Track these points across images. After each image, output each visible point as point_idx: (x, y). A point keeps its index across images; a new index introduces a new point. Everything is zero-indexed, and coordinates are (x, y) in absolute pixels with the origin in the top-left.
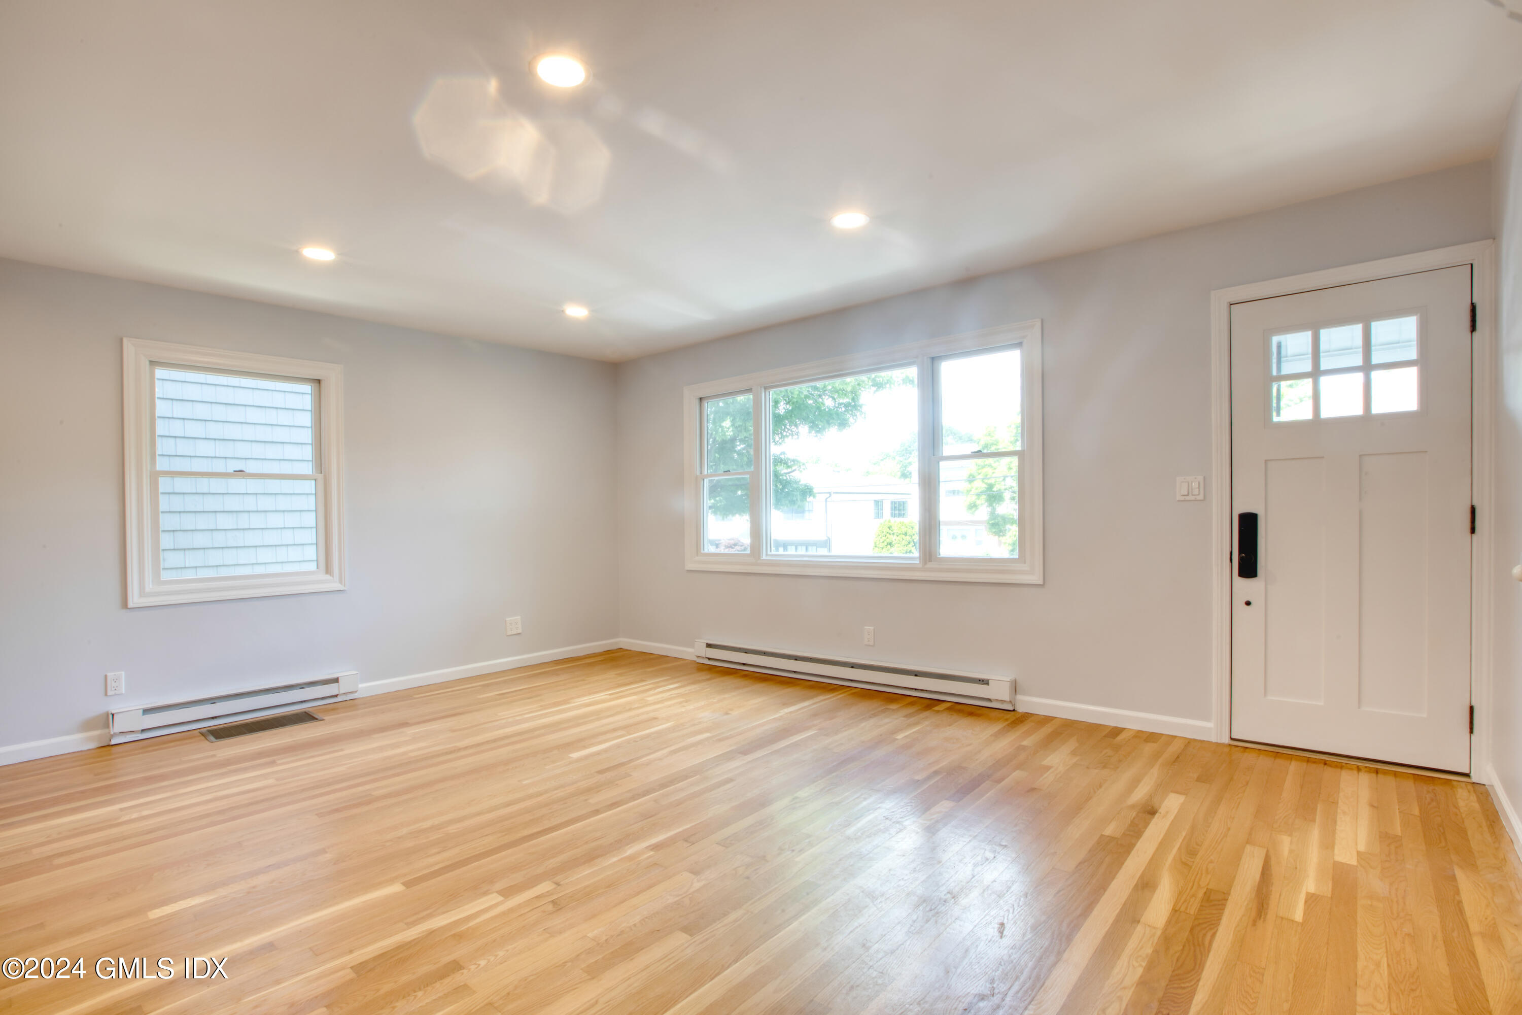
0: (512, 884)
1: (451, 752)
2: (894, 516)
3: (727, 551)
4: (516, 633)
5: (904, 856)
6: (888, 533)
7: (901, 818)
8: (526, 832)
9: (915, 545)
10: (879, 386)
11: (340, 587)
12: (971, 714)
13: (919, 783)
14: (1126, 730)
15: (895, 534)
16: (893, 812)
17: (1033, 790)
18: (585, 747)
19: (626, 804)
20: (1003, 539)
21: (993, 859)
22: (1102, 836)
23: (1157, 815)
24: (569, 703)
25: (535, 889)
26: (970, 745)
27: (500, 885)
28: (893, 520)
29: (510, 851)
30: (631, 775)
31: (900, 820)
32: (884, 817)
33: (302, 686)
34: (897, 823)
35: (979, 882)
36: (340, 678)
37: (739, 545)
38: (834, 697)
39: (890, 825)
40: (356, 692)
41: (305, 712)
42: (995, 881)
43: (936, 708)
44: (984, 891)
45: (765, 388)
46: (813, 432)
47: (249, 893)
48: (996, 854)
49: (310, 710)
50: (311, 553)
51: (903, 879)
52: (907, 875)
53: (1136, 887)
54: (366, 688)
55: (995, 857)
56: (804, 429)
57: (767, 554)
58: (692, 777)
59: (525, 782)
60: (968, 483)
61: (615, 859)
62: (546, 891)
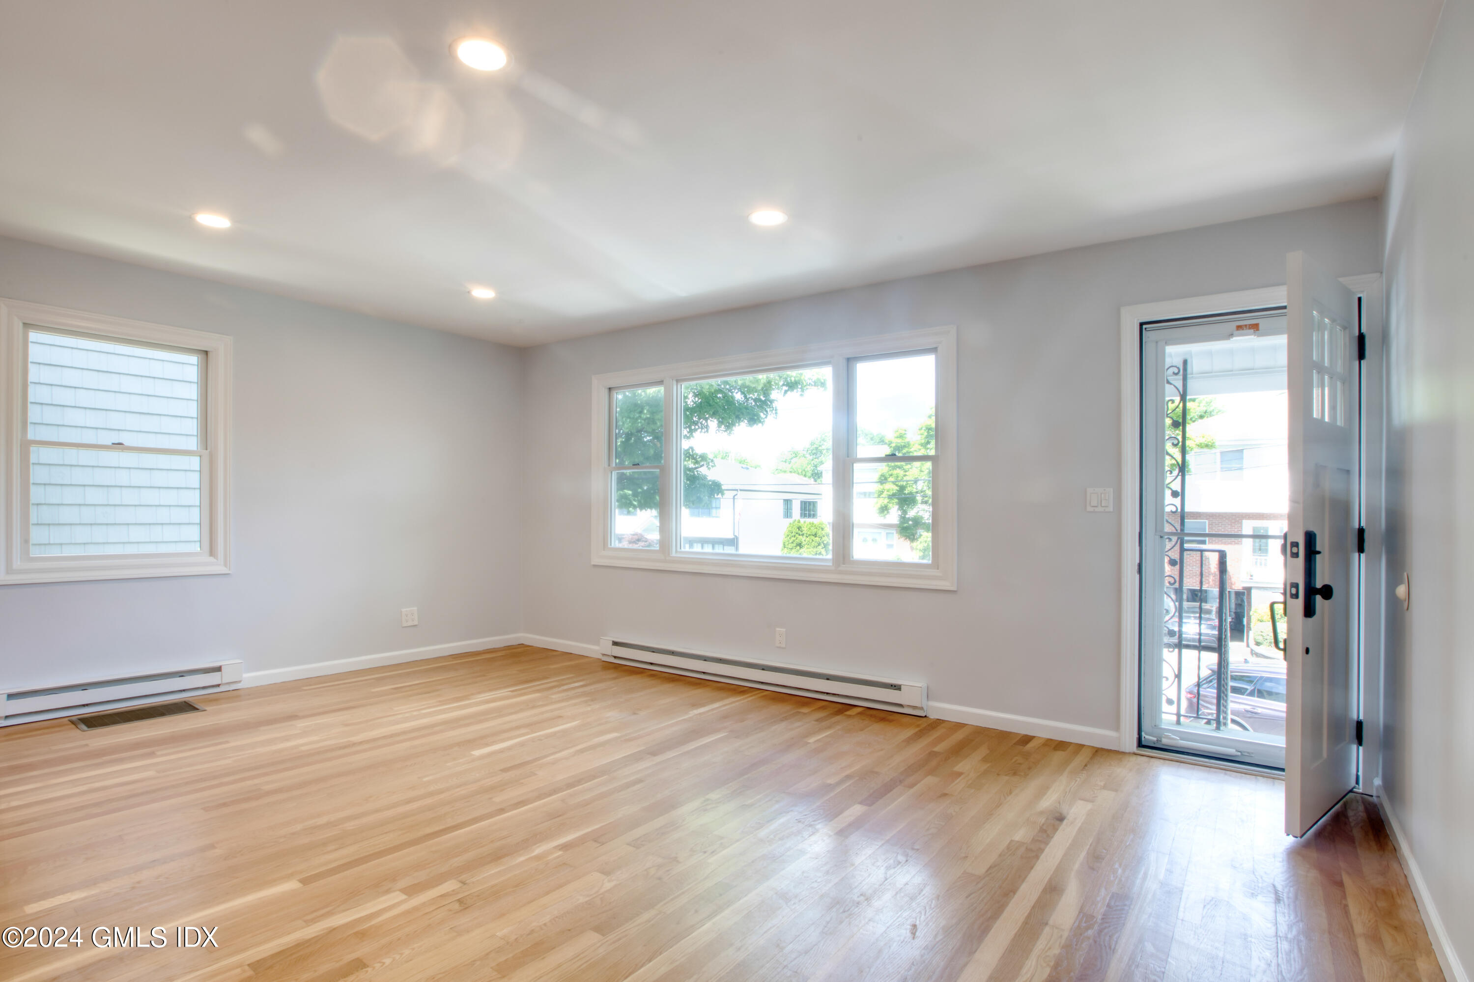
0: (415, 882)
1: (345, 747)
2: (803, 515)
3: (631, 546)
4: (412, 625)
5: (817, 858)
6: (797, 533)
7: (814, 821)
8: (429, 830)
9: (824, 547)
10: (792, 386)
11: (224, 570)
12: (883, 720)
13: (829, 788)
14: (1035, 738)
15: (805, 535)
16: (805, 815)
17: (945, 795)
18: (487, 745)
19: (532, 803)
20: (915, 544)
21: (905, 863)
22: (1012, 841)
23: (1065, 822)
24: (469, 699)
25: (440, 887)
26: (882, 750)
27: (403, 883)
28: (802, 520)
29: (412, 849)
30: (535, 774)
31: (812, 823)
32: (796, 820)
33: (181, 674)
34: (809, 826)
35: (892, 885)
36: (223, 667)
37: (643, 541)
38: (744, 699)
39: (803, 828)
40: (240, 682)
41: (185, 702)
42: (907, 884)
43: (848, 713)
44: (897, 893)
45: (677, 381)
46: (723, 426)
47: (133, 888)
48: (908, 858)
49: (190, 699)
50: (194, 533)
51: (816, 881)
52: (820, 877)
53: (1044, 891)
54: (250, 678)
55: (907, 861)
56: (713, 423)
57: (676, 551)
58: (599, 777)
59: (425, 779)
60: (879, 484)
61: (522, 859)
62: (451, 889)
